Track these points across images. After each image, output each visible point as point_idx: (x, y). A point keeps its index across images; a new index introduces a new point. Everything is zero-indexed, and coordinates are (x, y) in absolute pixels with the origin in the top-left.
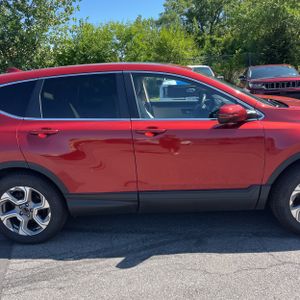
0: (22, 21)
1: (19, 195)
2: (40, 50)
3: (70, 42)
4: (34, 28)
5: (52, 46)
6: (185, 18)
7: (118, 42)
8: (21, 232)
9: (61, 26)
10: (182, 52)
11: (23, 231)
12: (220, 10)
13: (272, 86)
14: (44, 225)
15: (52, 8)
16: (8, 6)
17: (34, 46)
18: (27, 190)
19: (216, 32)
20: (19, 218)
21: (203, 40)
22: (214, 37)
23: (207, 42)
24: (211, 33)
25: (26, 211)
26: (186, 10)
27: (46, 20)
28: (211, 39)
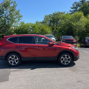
0: (7, 21)
1: (13, 57)
2: (11, 29)
3: (19, 27)
4: (10, 23)
5: (14, 28)
6: (49, 22)
7: (31, 28)
8: (12, 64)
9: (17, 23)
10: (47, 31)
11: (13, 64)
12: (59, 20)
13: (67, 40)
14: (17, 63)
15: (15, 19)
16: (3, 17)
17: (9, 28)
18: (14, 56)
19: (57, 26)
20: (12, 62)
21: (54, 28)
22: (57, 27)
23: (55, 28)
24: (56, 26)
25: (14, 60)
26: (50, 20)
27: (13, 21)
28: (56, 28)
